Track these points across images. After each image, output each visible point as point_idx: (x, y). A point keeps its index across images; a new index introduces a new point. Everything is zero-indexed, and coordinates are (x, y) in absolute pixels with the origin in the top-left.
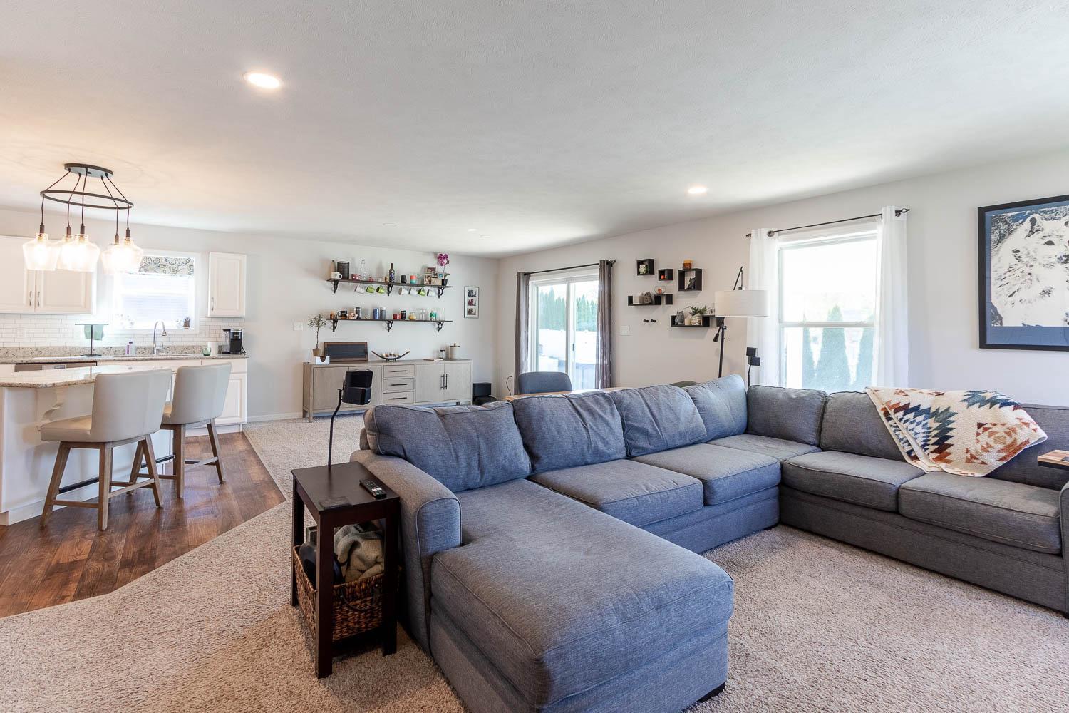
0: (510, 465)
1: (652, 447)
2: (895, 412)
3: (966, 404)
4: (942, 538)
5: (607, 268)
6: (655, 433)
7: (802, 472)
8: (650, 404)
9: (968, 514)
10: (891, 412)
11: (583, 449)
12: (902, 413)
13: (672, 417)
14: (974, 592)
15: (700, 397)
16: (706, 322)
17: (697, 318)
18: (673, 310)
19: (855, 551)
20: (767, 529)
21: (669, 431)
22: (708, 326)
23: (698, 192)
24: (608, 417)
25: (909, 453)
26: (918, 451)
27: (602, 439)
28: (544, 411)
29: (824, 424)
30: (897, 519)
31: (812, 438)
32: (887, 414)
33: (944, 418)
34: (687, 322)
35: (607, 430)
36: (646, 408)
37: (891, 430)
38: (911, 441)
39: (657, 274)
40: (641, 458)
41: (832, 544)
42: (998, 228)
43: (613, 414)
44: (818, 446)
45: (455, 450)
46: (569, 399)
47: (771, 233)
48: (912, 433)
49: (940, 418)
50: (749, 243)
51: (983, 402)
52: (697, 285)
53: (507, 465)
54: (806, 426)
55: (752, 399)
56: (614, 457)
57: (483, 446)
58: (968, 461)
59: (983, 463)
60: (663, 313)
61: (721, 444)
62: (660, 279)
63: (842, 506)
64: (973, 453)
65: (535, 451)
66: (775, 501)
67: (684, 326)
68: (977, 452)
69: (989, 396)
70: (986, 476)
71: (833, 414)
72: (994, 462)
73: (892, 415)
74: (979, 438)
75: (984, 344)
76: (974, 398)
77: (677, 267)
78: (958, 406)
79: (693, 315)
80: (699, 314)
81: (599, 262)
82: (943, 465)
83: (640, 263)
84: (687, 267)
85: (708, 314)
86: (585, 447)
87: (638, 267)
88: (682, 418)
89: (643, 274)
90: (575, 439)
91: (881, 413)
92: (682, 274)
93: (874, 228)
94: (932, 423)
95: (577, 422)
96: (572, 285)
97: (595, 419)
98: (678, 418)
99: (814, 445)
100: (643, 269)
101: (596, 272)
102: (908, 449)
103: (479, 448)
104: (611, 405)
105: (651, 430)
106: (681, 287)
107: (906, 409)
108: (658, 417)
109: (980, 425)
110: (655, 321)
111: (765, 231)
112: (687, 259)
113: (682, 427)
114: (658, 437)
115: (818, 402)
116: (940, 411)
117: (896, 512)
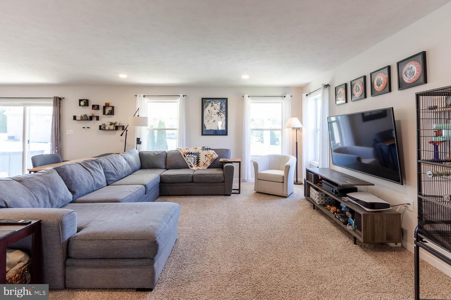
0: (65, 198)
1: (116, 179)
2: (187, 155)
3: (202, 150)
4: (202, 185)
5: (58, 101)
6: (116, 173)
7: (167, 177)
8: (112, 162)
9: (208, 178)
10: (186, 155)
11: (92, 184)
12: (188, 155)
13: (121, 166)
14: (209, 197)
15: (127, 158)
16: (117, 128)
17: (112, 126)
18: (100, 123)
19: (182, 196)
20: (157, 199)
21: (121, 172)
22: (117, 130)
23: (123, 76)
24: (99, 170)
25: (190, 166)
26: (193, 165)
27: (99, 179)
28: (73, 170)
29: (167, 161)
30: (193, 184)
31: (164, 166)
32: (184, 155)
33: (198, 154)
34: (107, 128)
35: (100, 175)
36: (111, 164)
37: (186, 160)
38: (191, 162)
39: (90, 106)
40: (113, 184)
41: (176, 197)
42: (206, 104)
43: (100, 168)
44: (166, 169)
45: (35, 196)
46: (80, 164)
47: (144, 96)
48: (191, 160)
49: (197, 155)
50: (136, 99)
51: (206, 149)
52: (112, 113)
53: (64, 199)
54: (162, 163)
55: (142, 156)
56: (103, 186)
57: (50, 191)
58: (204, 165)
59: (207, 165)
60: (94, 125)
61: (136, 173)
62: (93, 109)
63: (178, 184)
64: (205, 163)
65: (73, 189)
66: (158, 189)
67: (105, 130)
68: (205, 162)
69: (206, 148)
70: (207, 168)
71: (170, 158)
72: (209, 164)
73: (186, 156)
74: (206, 159)
75: (202, 135)
76: (204, 149)
77: (102, 105)
78: (201, 151)
79: (111, 125)
80: (113, 125)
81: (53, 97)
82: (198, 167)
83: (80, 100)
84: (107, 105)
85: (117, 125)
86: (93, 184)
87: (80, 103)
88: (124, 166)
89: (83, 106)
90: (89, 181)
91: (183, 156)
92: (104, 108)
93: (177, 100)
94: (195, 157)
95: (88, 174)
96: (28, 108)
97: (94, 171)
98: (122, 166)
99: (164, 169)
100: (82, 103)
101: (52, 102)
102: (190, 165)
103: (49, 193)
104: (99, 165)
105: (114, 172)
106: (104, 113)
107: (189, 153)
108: (116, 167)
109: (206, 155)
110: (89, 128)
111: (143, 95)
112: (107, 102)
113: (125, 169)
114: (118, 175)
115: (164, 155)
116: (197, 153)
117: (192, 182)
